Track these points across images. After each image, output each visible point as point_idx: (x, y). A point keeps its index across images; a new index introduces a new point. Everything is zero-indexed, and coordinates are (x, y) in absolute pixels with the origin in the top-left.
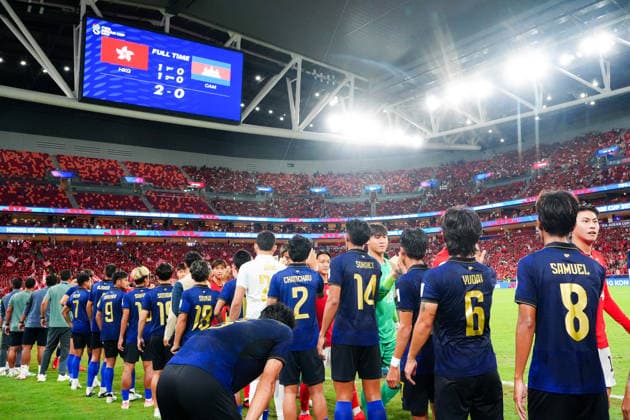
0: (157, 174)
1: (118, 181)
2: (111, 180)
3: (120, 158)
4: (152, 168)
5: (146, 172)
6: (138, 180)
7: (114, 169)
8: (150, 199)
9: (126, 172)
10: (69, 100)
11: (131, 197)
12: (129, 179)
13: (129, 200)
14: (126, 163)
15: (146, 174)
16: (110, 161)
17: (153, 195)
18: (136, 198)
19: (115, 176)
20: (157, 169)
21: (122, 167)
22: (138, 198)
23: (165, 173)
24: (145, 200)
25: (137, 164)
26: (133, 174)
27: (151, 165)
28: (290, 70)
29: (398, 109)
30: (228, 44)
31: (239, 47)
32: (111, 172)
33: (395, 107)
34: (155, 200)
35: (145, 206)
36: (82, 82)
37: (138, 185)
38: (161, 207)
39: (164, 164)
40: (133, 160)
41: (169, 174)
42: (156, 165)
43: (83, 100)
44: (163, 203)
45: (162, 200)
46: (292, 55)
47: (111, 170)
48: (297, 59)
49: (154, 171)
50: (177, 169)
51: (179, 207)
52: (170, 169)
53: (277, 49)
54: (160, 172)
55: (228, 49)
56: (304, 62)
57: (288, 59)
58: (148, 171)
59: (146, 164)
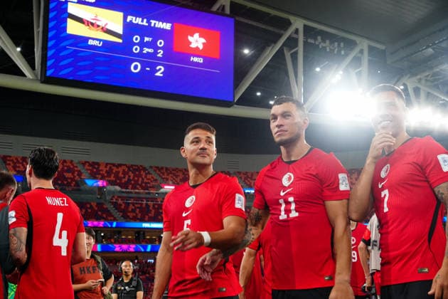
0: (121, 175)
1: (77, 185)
2: (69, 184)
3: (77, 158)
4: (115, 169)
5: (109, 173)
6: (100, 183)
7: (70, 170)
8: (116, 206)
9: (85, 174)
10: (29, 81)
11: (94, 204)
12: (90, 182)
13: (91, 207)
14: (84, 164)
15: (109, 175)
16: (65, 161)
17: (120, 201)
18: (100, 205)
19: (73, 179)
20: (120, 169)
21: (80, 167)
22: (102, 204)
23: (131, 174)
24: (110, 207)
25: (98, 164)
26: (93, 176)
27: (114, 165)
28: (289, 38)
29: (423, 82)
30: (215, 8)
31: (228, 11)
32: (68, 175)
33: (420, 80)
34: (123, 207)
35: (111, 215)
36: (44, 59)
37: (100, 189)
38: (131, 215)
39: (129, 163)
40: (92, 160)
41: (135, 176)
42: (120, 165)
43: (46, 80)
44: (133, 211)
45: (131, 207)
46: (292, 18)
47: (67, 171)
48: (298, 24)
49: (118, 172)
50: (144, 169)
51: (152, 214)
52: (137, 169)
53: (273, 12)
54: (124, 173)
55: (216, 13)
56: (305, 27)
57: (287, 24)
58: (110, 173)
59: (107, 164)
